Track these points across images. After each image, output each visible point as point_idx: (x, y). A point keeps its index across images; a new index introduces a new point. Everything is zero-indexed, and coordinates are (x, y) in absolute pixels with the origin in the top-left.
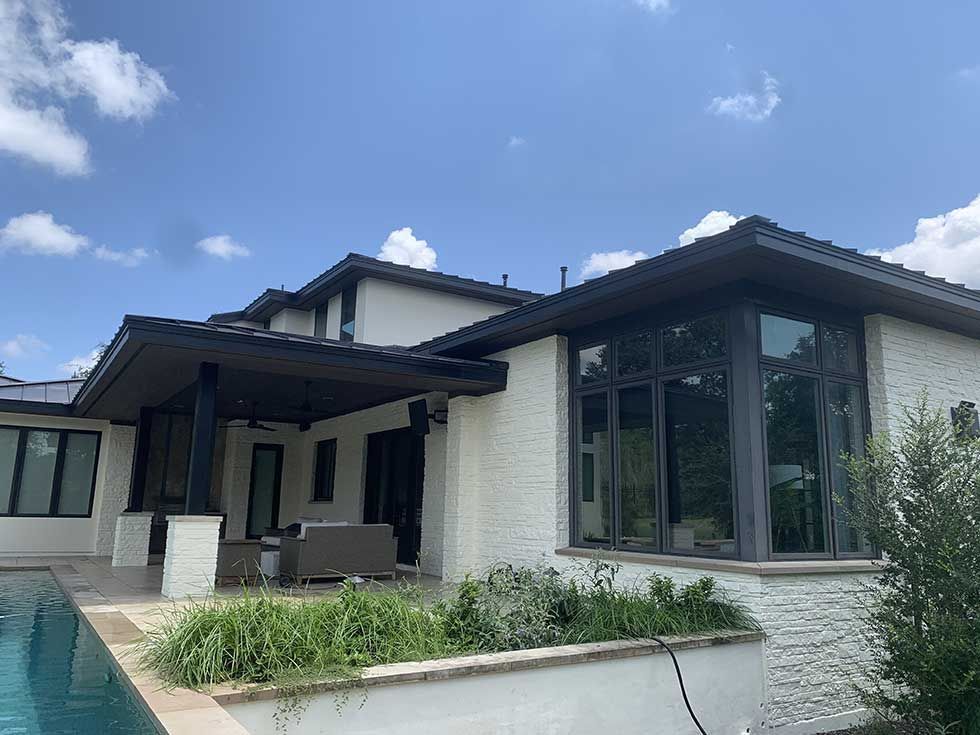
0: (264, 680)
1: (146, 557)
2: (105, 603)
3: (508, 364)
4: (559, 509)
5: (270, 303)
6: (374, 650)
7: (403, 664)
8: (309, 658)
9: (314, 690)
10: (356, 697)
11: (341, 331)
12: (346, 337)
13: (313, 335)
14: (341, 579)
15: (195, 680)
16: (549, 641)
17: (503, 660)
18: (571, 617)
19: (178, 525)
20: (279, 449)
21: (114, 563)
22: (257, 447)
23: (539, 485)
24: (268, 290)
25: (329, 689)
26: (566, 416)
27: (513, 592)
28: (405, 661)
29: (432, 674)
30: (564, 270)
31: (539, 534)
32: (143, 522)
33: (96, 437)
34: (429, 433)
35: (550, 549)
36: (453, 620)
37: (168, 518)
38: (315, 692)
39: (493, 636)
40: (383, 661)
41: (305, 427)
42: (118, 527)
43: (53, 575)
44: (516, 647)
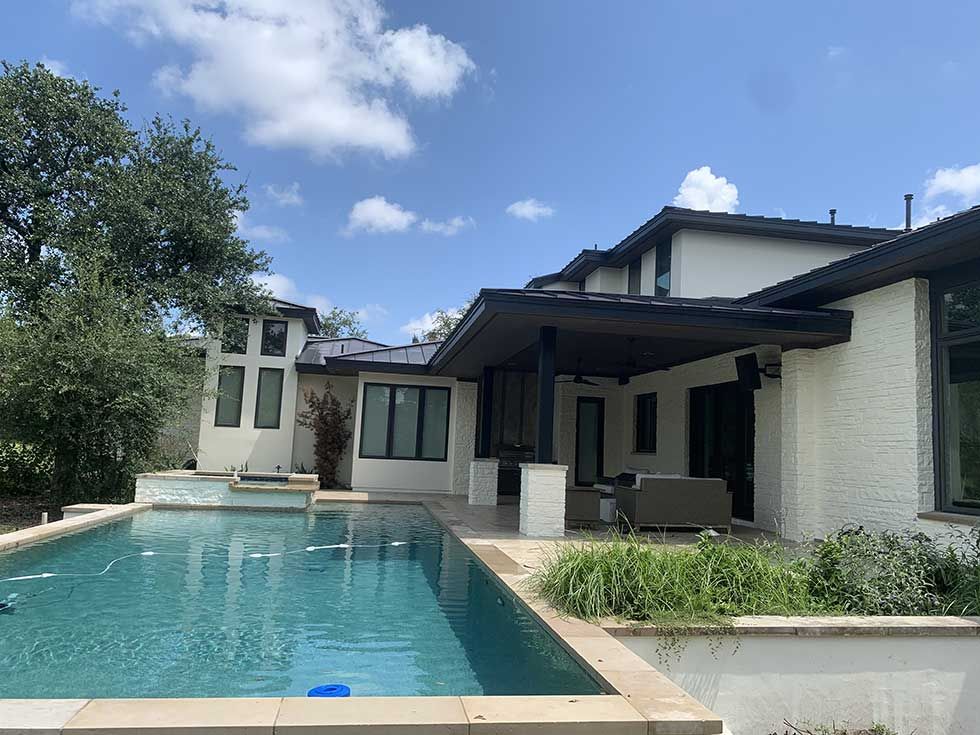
0: (644, 618)
1: (495, 498)
2: (479, 537)
3: (852, 313)
4: (921, 470)
5: (587, 262)
6: (740, 601)
7: (768, 616)
8: (679, 602)
9: (690, 632)
10: (729, 643)
11: (656, 286)
12: (661, 292)
13: (626, 293)
14: (698, 530)
15: (584, 613)
16: (925, 610)
17: (878, 625)
18: (950, 588)
19: (531, 472)
20: (600, 402)
21: (470, 502)
22: (580, 400)
23: (894, 444)
24: (584, 251)
25: (704, 633)
26: (929, 368)
27: (881, 556)
28: (771, 614)
29: (803, 629)
30: (909, 198)
31: (896, 496)
32: (491, 467)
33: (447, 392)
34: (760, 388)
35: (911, 512)
36: (815, 579)
37: (521, 465)
38: (692, 634)
39: (861, 599)
40: (749, 612)
41: (624, 381)
42: (472, 470)
43: (426, 509)
44: (887, 612)
